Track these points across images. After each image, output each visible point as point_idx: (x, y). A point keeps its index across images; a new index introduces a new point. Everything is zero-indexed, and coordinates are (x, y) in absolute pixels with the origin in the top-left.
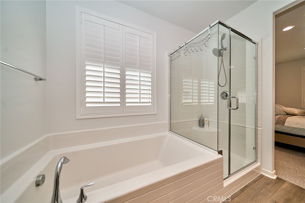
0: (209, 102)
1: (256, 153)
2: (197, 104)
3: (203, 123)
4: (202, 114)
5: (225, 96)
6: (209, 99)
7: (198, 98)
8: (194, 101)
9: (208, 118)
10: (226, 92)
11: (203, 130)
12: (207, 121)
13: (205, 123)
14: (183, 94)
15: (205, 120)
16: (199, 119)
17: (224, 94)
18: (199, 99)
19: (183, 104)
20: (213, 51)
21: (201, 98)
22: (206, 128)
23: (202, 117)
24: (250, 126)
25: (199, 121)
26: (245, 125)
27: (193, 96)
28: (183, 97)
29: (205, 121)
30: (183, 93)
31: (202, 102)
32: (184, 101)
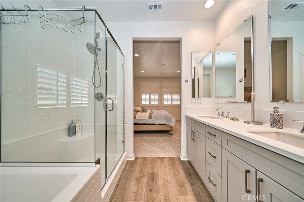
0: (82, 104)
1: (124, 145)
2: (65, 106)
3: (75, 130)
4: (72, 119)
5: (99, 97)
6: (82, 100)
7: (66, 99)
8: (59, 102)
9: (80, 123)
10: (100, 93)
11: (75, 140)
12: (79, 126)
13: (77, 129)
14: (38, 91)
15: (76, 126)
16: (68, 126)
17: (99, 95)
18: (69, 100)
19: (37, 107)
20: (87, 46)
21: (71, 99)
22: (79, 136)
23: (72, 123)
24: (119, 124)
25: (69, 128)
26: (116, 123)
27: (58, 95)
28: (39, 97)
29: (77, 128)
30: (38, 89)
31: (73, 104)
32: (39, 102)
